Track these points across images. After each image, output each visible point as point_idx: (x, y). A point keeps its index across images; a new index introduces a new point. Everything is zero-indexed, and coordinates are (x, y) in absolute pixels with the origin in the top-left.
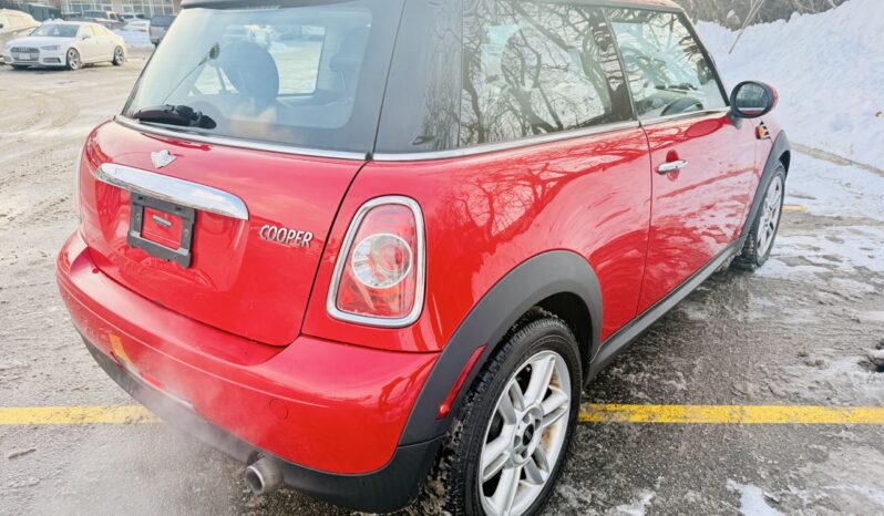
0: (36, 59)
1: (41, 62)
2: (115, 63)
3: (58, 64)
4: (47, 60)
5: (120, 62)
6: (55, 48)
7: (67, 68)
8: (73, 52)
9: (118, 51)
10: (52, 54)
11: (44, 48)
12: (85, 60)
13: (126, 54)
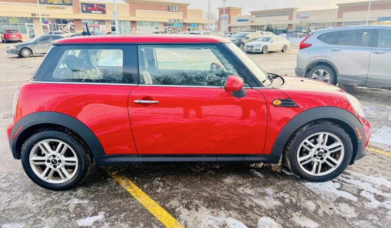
0: (252, 50)
1: (254, 51)
2: (283, 51)
3: (259, 51)
4: (256, 50)
5: (284, 51)
6: (259, 45)
7: (262, 53)
8: (266, 47)
9: (285, 46)
10: (258, 48)
11: (256, 46)
12: (269, 50)
13: (288, 48)
